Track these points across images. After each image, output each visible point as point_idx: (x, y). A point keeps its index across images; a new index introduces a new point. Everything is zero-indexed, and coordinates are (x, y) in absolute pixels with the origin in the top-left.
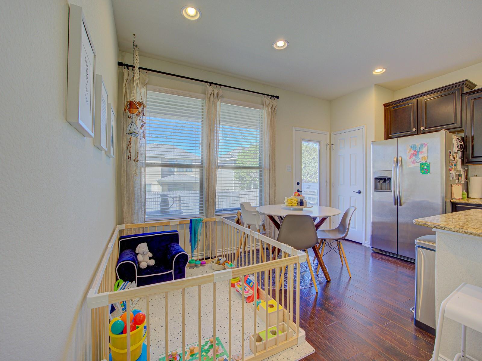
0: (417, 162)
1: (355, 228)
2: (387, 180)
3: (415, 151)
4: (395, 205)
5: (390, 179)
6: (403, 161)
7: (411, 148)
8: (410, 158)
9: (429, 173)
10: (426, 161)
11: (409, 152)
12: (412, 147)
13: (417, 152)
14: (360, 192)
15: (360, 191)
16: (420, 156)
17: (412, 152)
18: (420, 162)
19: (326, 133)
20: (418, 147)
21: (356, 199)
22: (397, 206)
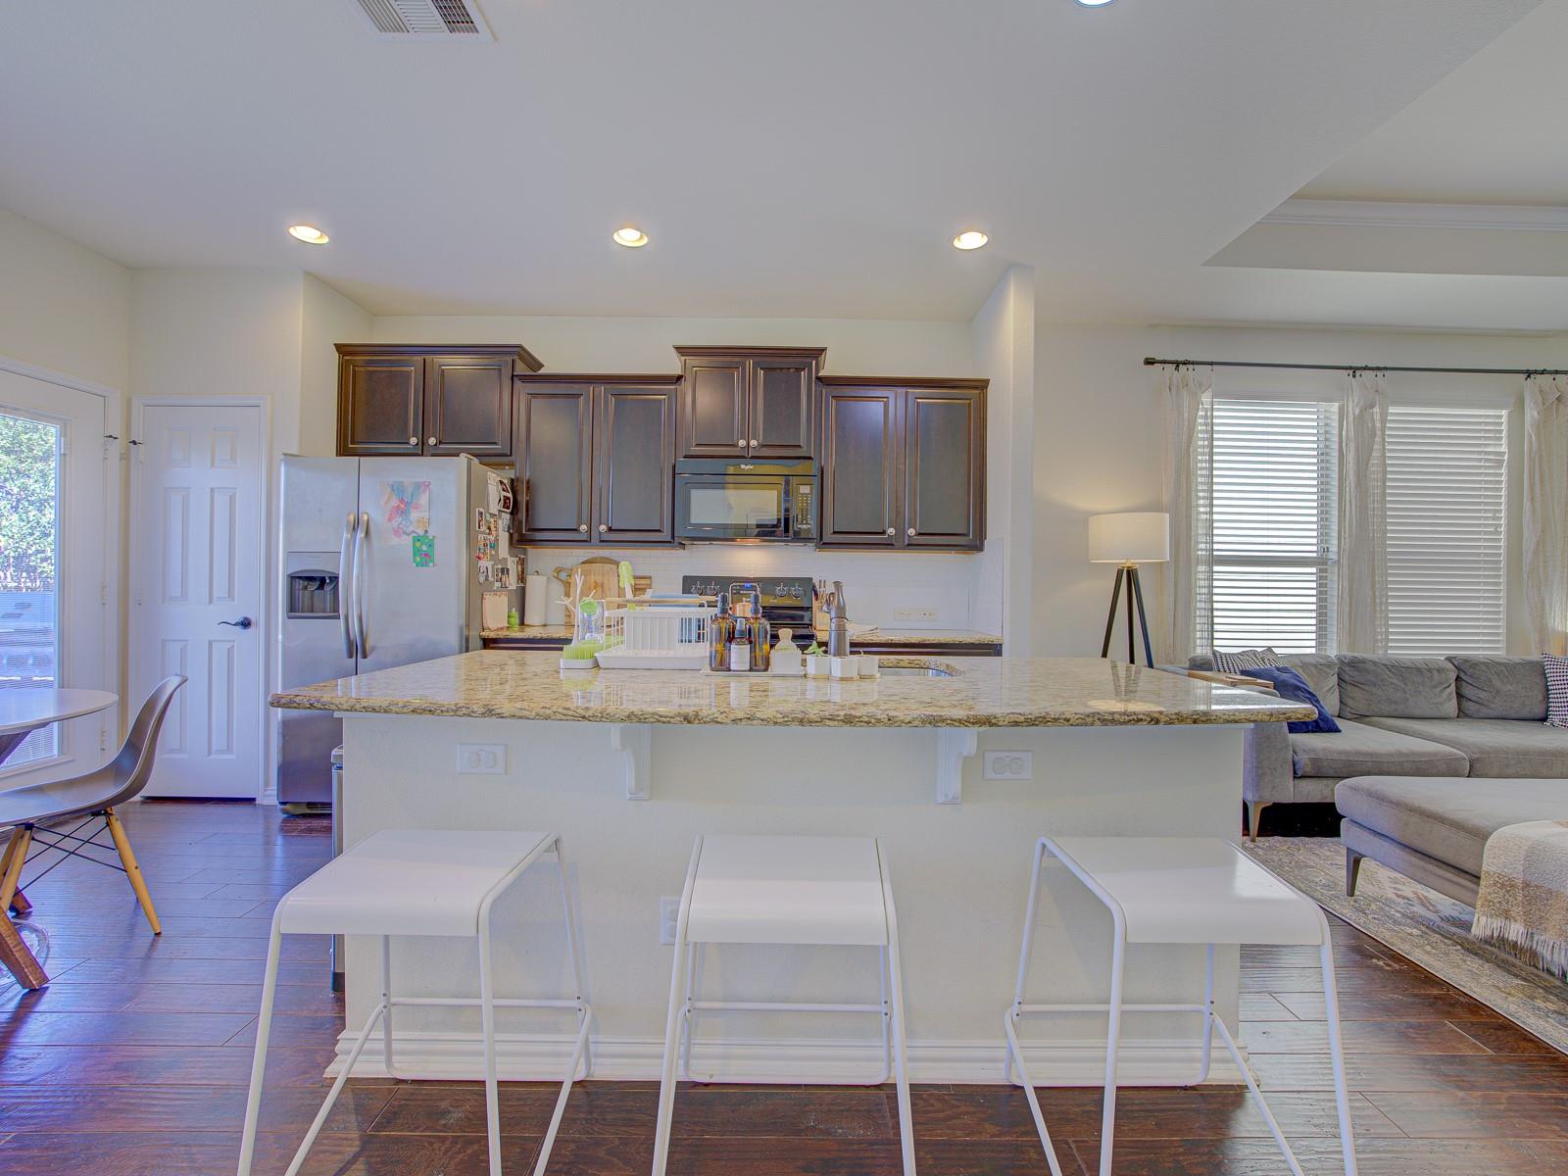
0: (405, 533)
1: (229, 749)
2: (328, 581)
3: (402, 500)
4: (351, 657)
5: (335, 579)
6: (371, 524)
7: (393, 490)
8: (390, 519)
9: (431, 564)
10: (426, 531)
11: (387, 502)
12: (395, 488)
13: (407, 504)
14: (246, 624)
15: (246, 618)
16: (414, 515)
17: (394, 502)
18: (413, 532)
19: (105, 394)
20: (410, 490)
21: (233, 646)
22: (354, 658)
